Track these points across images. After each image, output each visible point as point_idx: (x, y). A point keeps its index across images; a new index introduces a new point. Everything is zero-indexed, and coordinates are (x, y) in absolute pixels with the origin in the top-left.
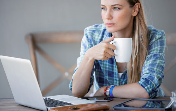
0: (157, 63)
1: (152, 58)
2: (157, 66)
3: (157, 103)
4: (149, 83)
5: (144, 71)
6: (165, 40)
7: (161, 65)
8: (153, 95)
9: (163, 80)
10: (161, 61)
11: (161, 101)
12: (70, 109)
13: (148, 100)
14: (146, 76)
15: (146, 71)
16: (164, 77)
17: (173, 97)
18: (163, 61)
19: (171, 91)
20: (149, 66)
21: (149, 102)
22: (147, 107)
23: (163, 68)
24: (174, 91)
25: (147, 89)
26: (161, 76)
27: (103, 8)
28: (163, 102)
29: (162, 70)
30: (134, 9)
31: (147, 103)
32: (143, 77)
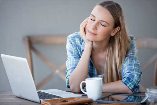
2: (135, 65)
5: (125, 71)
6: (135, 43)
10: (137, 61)
12: (60, 102)
15: (126, 71)
17: (148, 92)
19: (146, 88)
23: (139, 66)
24: (148, 88)
29: (139, 68)
32: (125, 76)
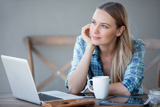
0: (137, 66)
1: (132, 62)
3: (137, 100)
4: (131, 83)
7: (141, 68)
8: (134, 93)
9: (143, 81)
11: (141, 98)
12: (61, 104)
13: (130, 97)
14: (128, 77)
16: (144, 78)
17: (151, 94)
18: (143, 64)
20: (131, 69)
21: (131, 99)
22: (130, 103)
23: (143, 70)
24: (151, 89)
25: (129, 89)
26: (141, 78)
27: (93, 22)
28: (143, 99)
30: (119, 31)
31: (129, 100)
32: (126, 78)
